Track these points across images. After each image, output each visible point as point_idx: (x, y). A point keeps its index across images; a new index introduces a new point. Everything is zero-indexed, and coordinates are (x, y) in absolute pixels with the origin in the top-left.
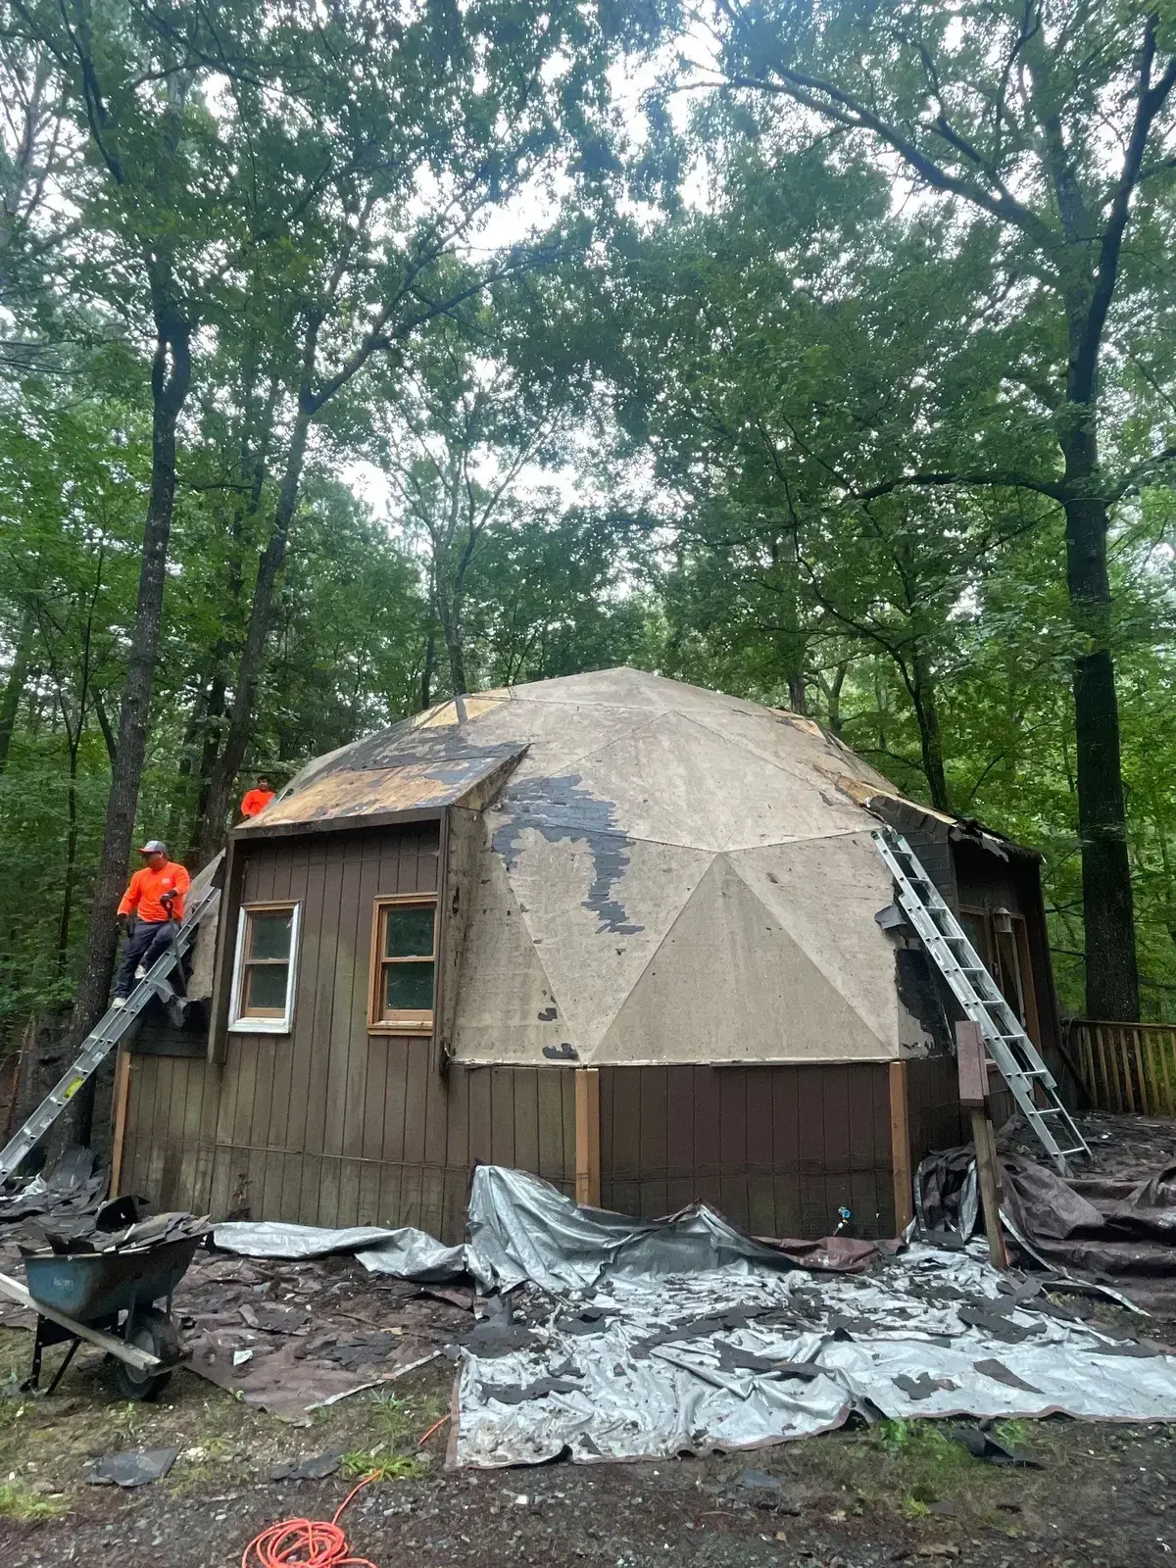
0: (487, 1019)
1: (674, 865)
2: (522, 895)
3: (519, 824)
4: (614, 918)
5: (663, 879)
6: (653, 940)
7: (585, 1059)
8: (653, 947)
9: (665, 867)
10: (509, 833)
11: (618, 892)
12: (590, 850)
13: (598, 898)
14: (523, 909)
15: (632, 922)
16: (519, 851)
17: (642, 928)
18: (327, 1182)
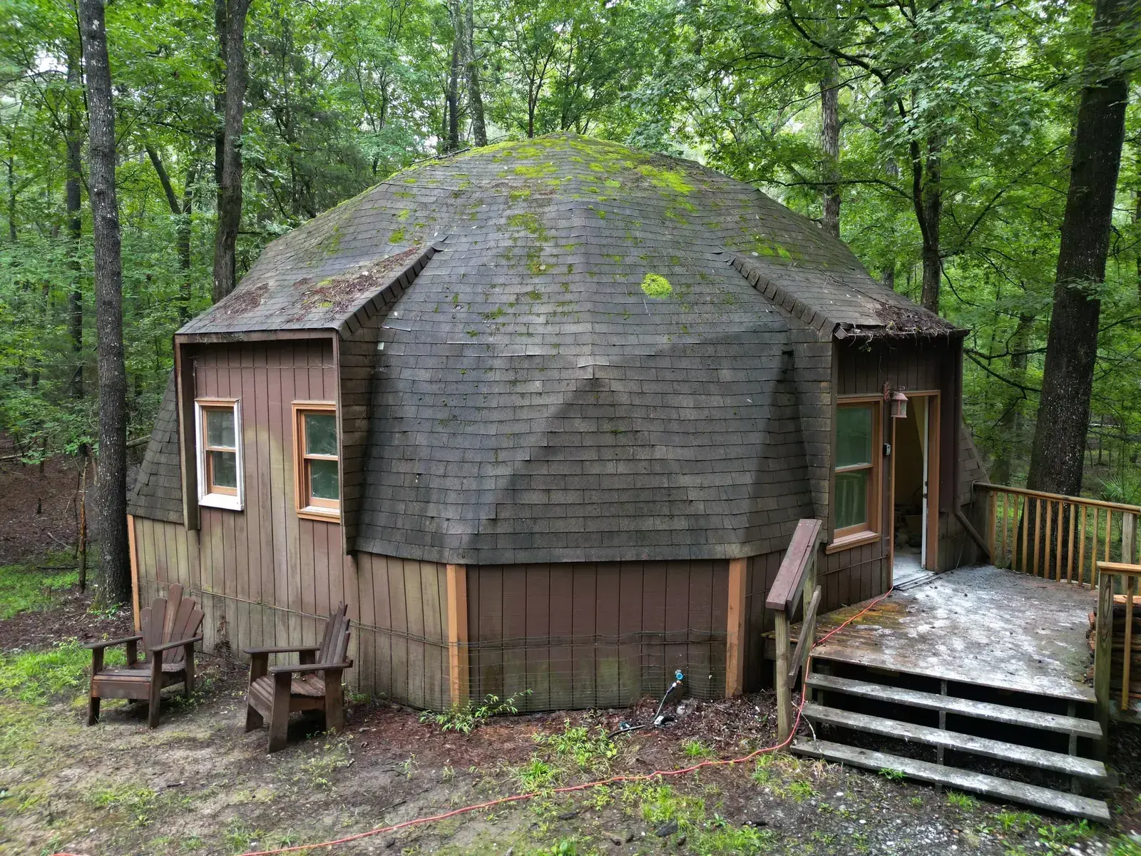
18: (280, 627)
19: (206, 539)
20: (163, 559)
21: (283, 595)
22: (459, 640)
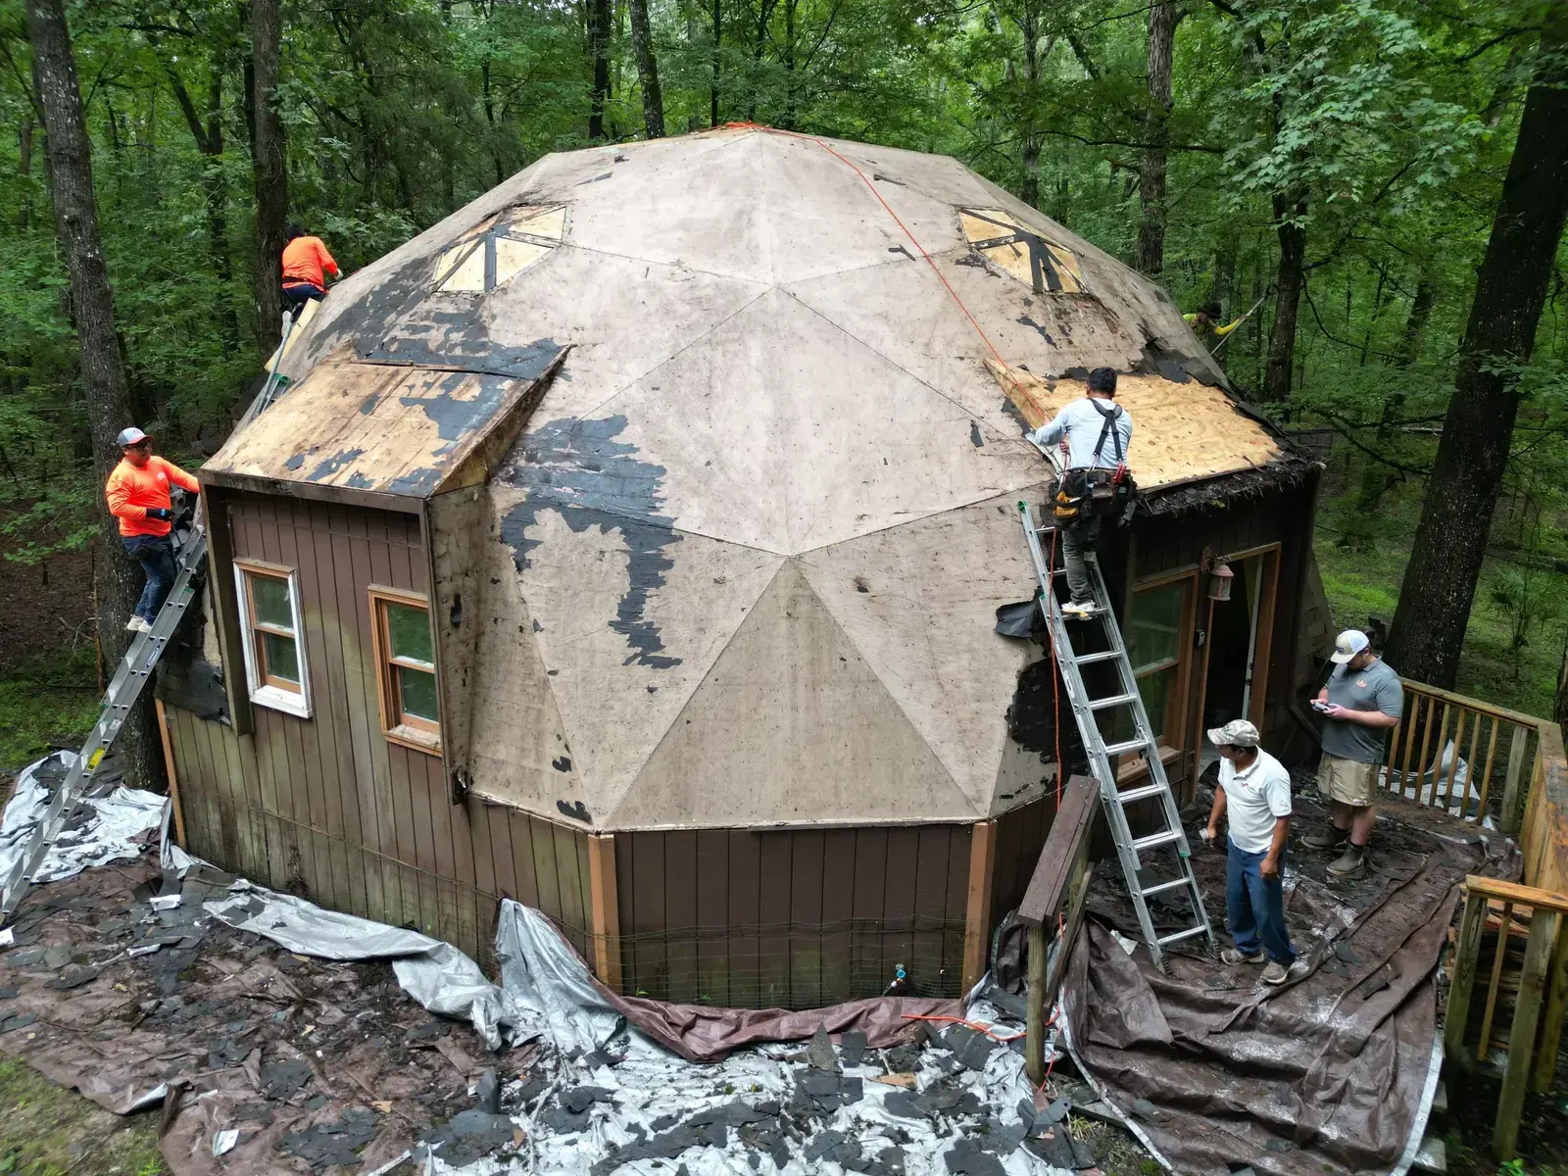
0: (502, 752)
1: (729, 574)
2: (536, 609)
3: (536, 502)
4: (646, 645)
5: (712, 593)
6: (691, 675)
7: (599, 823)
8: (690, 688)
9: (715, 575)
10: (522, 516)
11: (655, 610)
12: (624, 546)
13: (628, 618)
14: (536, 627)
15: (669, 652)
16: (535, 544)
17: (678, 662)
18: (370, 874)
19: (265, 747)
20: (208, 760)
21: (371, 831)
22: (607, 933)
